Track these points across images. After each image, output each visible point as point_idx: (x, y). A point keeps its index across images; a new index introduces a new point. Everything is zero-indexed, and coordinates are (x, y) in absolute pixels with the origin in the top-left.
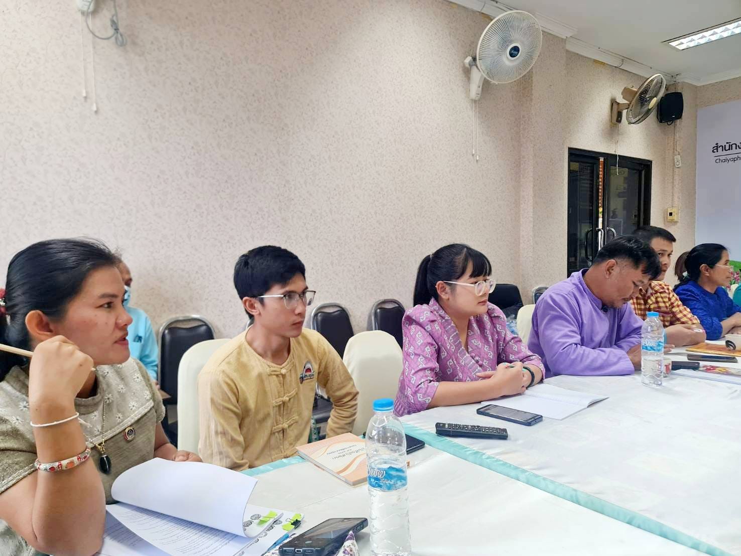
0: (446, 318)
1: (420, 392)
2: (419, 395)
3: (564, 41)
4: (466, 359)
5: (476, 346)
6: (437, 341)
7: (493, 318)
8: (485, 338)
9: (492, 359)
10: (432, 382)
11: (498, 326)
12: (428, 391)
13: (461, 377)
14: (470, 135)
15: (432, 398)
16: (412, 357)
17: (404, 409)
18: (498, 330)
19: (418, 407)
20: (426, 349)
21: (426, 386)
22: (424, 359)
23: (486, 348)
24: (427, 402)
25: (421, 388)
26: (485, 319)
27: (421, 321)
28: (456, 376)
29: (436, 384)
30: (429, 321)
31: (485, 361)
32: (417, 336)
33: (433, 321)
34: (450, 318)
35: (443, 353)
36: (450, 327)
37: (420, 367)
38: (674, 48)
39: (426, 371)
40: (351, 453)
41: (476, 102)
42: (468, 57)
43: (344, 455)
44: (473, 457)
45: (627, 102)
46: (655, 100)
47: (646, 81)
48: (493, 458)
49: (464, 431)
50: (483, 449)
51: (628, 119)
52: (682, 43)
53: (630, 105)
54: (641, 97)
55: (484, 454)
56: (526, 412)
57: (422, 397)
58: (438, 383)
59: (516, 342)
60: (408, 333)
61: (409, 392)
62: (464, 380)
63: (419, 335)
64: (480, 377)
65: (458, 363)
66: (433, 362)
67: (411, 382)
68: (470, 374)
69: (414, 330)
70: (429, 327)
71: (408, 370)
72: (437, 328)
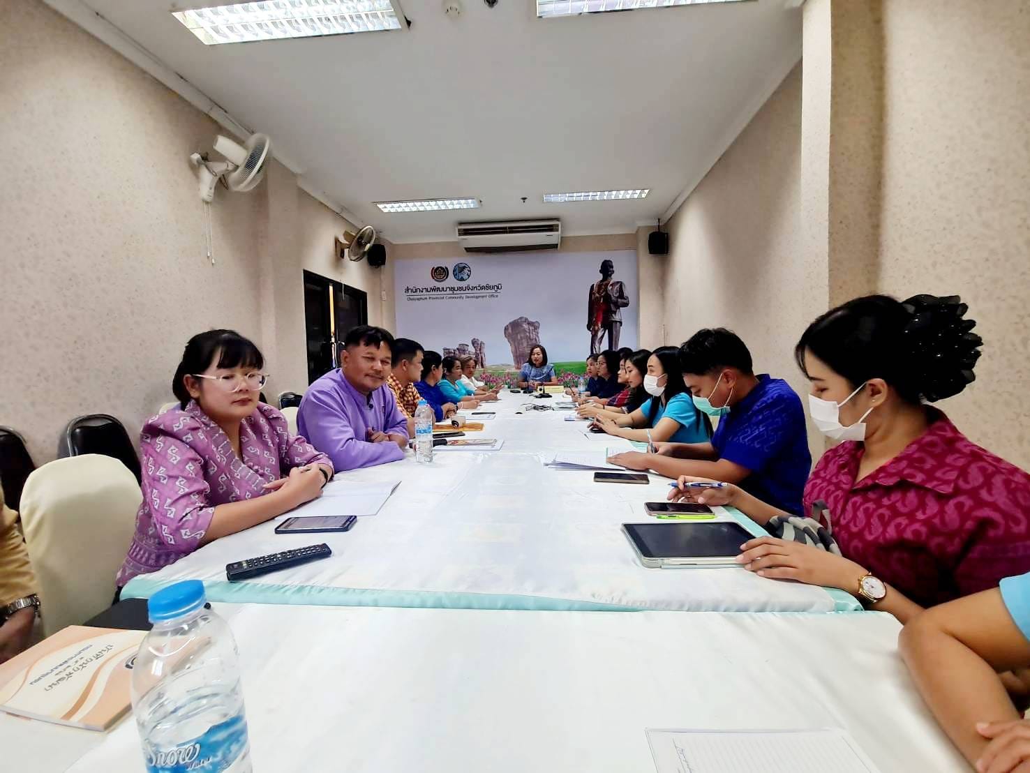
0: (212, 425)
1: (185, 526)
2: (183, 532)
3: (294, 175)
4: (242, 471)
5: (253, 453)
6: (202, 454)
7: (271, 420)
8: (265, 444)
9: (274, 466)
10: (204, 510)
11: (278, 428)
12: (198, 524)
13: (238, 493)
14: (202, 236)
15: (206, 530)
16: (165, 482)
17: (150, 555)
18: (279, 432)
19: (183, 548)
20: (187, 467)
21: (195, 516)
22: (185, 481)
23: (266, 454)
24: (198, 537)
25: (186, 521)
26: (261, 422)
27: (175, 429)
28: (232, 493)
29: (211, 510)
30: (189, 429)
31: (266, 469)
32: (169, 451)
33: (195, 429)
34: (216, 425)
35: (213, 468)
36: (217, 435)
37: (181, 493)
38: (380, 209)
39: (192, 496)
40: (84, 665)
41: (207, 203)
42: (195, 154)
43: (70, 674)
44: (297, 597)
45: (347, 243)
46: (368, 246)
47: (361, 230)
48: (328, 588)
49: (273, 563)
50: (308, 580)
51: (349, 256)
52: (385, 207)
53: (350, 245)
54: (358, 241)
55: (312, 587)
56: (336, 517)
57: (188, 534)
58: (213, 508)
59: (301, 443)
60: (150, 451)
61: (165, 531)
62: (242, 495)
63: (172, 450)
64: (268, 489)
65: (233, 477)
66: (199, 482)
67: (168, 516)
68: (249, 487)
69: (162, 445)
70: (189, 437)
71: (158, 501)
72: (202, 437)
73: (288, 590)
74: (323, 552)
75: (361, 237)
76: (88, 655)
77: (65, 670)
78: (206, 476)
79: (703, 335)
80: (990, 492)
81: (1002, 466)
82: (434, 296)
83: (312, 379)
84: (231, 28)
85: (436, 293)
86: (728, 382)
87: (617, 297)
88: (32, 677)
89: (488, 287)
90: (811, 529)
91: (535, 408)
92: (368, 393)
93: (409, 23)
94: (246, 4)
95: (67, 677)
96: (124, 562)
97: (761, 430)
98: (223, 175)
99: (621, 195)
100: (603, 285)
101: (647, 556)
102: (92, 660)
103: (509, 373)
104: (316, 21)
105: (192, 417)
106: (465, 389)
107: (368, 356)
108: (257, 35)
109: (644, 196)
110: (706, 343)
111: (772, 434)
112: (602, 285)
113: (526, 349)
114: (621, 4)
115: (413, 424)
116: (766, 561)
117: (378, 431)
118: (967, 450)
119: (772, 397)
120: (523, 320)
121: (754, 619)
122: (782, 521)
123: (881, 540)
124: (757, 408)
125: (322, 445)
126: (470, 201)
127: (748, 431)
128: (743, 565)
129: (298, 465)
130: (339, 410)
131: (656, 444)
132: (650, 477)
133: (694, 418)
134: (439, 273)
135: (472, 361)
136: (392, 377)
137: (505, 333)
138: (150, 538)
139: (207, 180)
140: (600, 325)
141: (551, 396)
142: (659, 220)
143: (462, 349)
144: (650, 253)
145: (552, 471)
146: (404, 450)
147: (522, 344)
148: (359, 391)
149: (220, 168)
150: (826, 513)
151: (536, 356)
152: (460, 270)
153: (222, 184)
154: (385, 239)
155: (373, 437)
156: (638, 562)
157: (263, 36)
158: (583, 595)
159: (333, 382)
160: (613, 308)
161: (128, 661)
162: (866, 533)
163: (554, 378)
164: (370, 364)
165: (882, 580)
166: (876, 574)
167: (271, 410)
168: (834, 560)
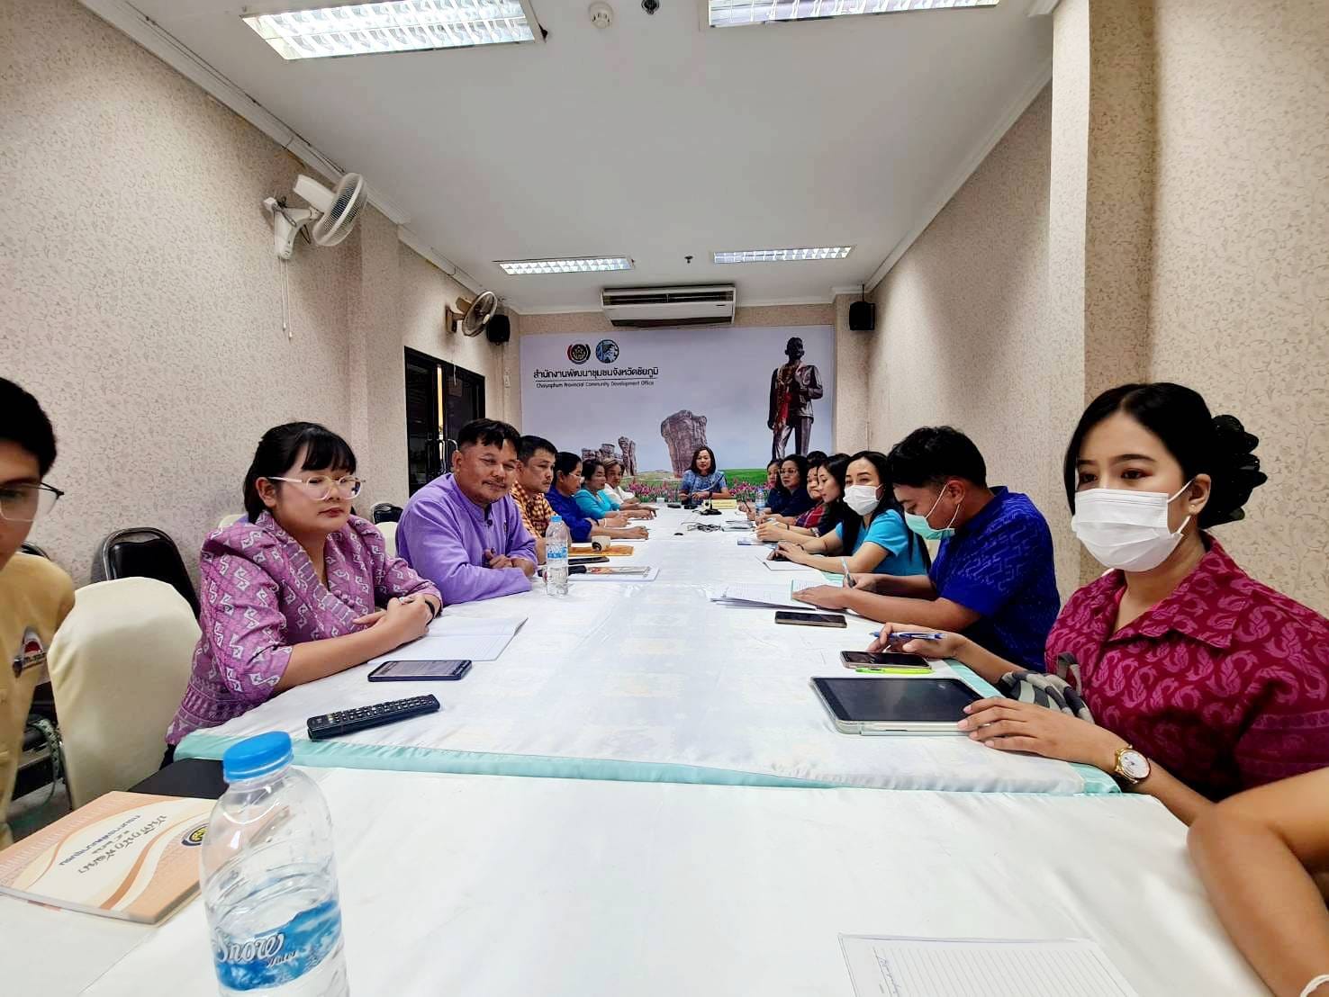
0: (289, 542)
1: (255, 669)
2: (253, 676)
3: (396, 226)
4: (327, 601)
5: (342, 579)
6: (278, 579)
7: (365, 538)
8: (356, 566)
9: (368, 595)
10: (279, 649)
11: (373, 547)
12: (272, 667)
13: (323, 628)
14: (277, 302)
15: (282, 677)
16: (231, 613)
17: (210, 705)
18: (374, 552)
19: (253, 696)
20: (258, 594)
21: (268, 657)
22: (256, 612)
23: (358, 580)
24: (272, 683)
25: (257, 663)
26: (352, 538)
27: (244, 546)
28: (315, 629)
29: (287, 650)
30: (261, 546)
31: (358, 598)
32: (236, 574)
33: (269, 547)
34: (295, 541)
35: (290, 597)
36: (296, 554)
37: (251, 627)
38: (503, 270)
39: (264, 631)
40: (129, 841)
41: (284, 260)
42: (270, 198)
43: (112, 851)
44: (398, 761)
45: (461, 312)
46: (487, 317)
47: (478, 297)
48: (435, 750)
49: (366, 718)
50: (412, 739)
51: (463, 330)
52: (510, 268)
53: (464, 316)
54: (475, 310)
55: (416, 749)
56: (446, 661)
57: (259, 679)
58: (290, 647)
59: (401, 567)
60: (213, 573)
61: (231, 675)
62: (327, 631)
63: (239, 573)
64: (360, 624)
65: (316, 608)
66: (273, 614)
67: (234, 656)
68: (335, 622)
69: (227, 566)
70: (261, 557)
71: (222, 637)
72: (276, 557)
73: (386, 751)
74: (428, 706)
75: (479, 306)
76: (134, 828)
77: (104, 846)
78: (282, 606)
79: (921, 436)
80: (1278, 645)
81: (1295, 611)
82: (571, 383)
83: (414, 486)
84: (317, 39)
85: (574, 378)
86: (954, 496)
87: (807, 386)
88: (62, 856)
89: (641, 372)
90: (1056, 689)
91: (700, 527)
92: (485, 506)
93: (545, 33)
94: (338, 8)
95: (107, 856)
96: (177, 713)
97: (995, 560)
98: (305, 226)
99: (815, 254)
100: (788, 371)
101: (843, 719)
102: (139, 835)
103: (666, 483)
104: (427, 30)
105: (264, 532)
106: (610, 502)
107: (487, 458)
108: (351, 48)
109: (844, 255)
110: (926, 447)
111: (1010, 566)
112: (788, 369)
113: (689, 452)
114: (818, 10)
115: (544, 546)
116: (996, 729)
117: (498, 554)
118: (1248, 591)
119: (1010, 518)
120: (686, 414)
121: (979, 800)
122: (1018, 679)
123: (1144, 708)
124: (991, 531)
125: (429, 571)
126: (619, 261)
127: (977, 562)
128: (967, 733)
129: (398, 595)
130: (449, 525)
131: (853, 576)
132: (848, 619)
133: (906, 543)
134: (578, 352)
135: (618, 466)
136: (516, 486)
137: (662, 431)
138: (211, 683)
139: (284, 232)
140: (784, 422)
141: (719, 513)
142: (863, 286)
143: (606, 451)
144: (852, 328)
145: (721, 609)
146: (531, 579)
147: (684, 445)
148: (474, 503)
149: (300, 216)
150: (1075, 669)
151: (703, 460)
152: (605, 350)
153: (303, 236)
154: (508, 308)
155: (492, 562)
156: (831, 726)
157: (358, 49)
158: (760, 765)
159: (442, 491)
160: (802, 400)
161: (186, 836)
162: (1126, 698)
163: (724, 489)
164: (489, 469)
165: (1146, 755)
166: (1137, 748)
167: (365, 524)
168: (1084, 729)
